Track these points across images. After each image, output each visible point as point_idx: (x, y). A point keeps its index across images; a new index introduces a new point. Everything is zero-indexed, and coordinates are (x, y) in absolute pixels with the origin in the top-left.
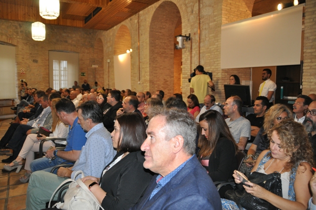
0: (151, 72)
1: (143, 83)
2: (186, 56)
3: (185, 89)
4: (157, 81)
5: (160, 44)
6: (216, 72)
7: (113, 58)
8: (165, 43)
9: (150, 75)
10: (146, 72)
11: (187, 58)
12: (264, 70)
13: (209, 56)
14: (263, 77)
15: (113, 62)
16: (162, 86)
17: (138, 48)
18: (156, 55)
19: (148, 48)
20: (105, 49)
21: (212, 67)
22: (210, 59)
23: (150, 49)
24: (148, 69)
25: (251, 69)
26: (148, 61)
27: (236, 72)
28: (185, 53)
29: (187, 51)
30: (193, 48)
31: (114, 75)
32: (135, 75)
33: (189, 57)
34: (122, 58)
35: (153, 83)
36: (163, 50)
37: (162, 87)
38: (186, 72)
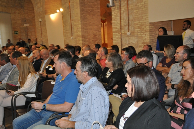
0: (82, 28)
1: (76, 38)
2: (116, 13)
3: (116, 41)
4: (87, 36)
5: (89, 3)
6: (144, 25)
7: (44, 17)
8: (92, 2)
9: (82, 31)
10: (78, 29)
11: (117, 15)
12: (185, 22)
13: (137, 12)
14: (183, 27)
15: (45, 21)
16: (92, 39)
17: (69, 8)
18: (86, 13)
19: (79, 7)
20: (35, 9)
21: (141, 21)
22: (138, 14)
23: (80, 8)
24: (80, 26)
25: (172, 21)
26: (80, 19)
27: (160, 24)
28: (114, 10)
29: (116, 9)
30: (122, 5)
31: (46, 32)
32: (67, 31)
33: (119, 14)
34: (53, 17)
35: (85, 37)
36: (91, 9)
37: (92, 41)
38: (116, 26)
